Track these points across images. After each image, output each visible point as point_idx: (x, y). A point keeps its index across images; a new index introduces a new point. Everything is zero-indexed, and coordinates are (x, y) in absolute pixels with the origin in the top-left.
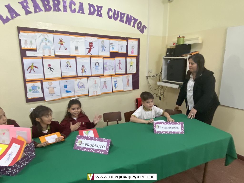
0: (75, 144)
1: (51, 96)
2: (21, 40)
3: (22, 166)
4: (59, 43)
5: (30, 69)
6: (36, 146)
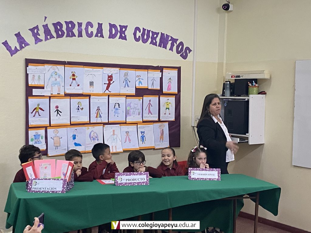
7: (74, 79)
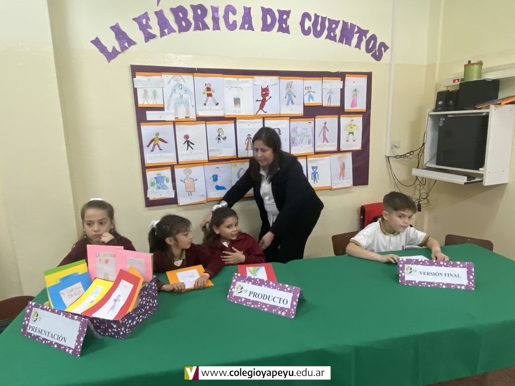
0: (230, 290)
1: (189, 195)
2: (137, 89)
3: (135, 323)
4: (204, 93)
5: (152, 145)
6: (160, 288)
7: (210, 95)
